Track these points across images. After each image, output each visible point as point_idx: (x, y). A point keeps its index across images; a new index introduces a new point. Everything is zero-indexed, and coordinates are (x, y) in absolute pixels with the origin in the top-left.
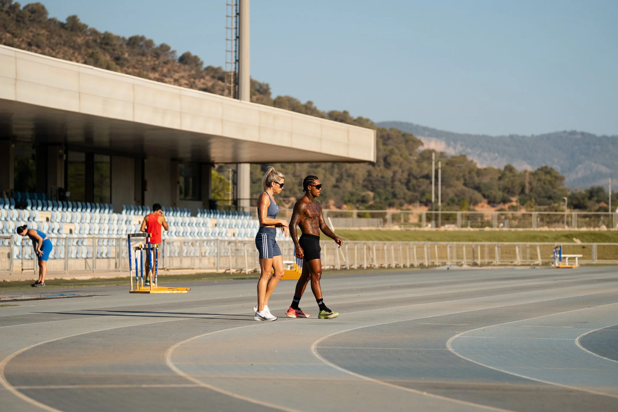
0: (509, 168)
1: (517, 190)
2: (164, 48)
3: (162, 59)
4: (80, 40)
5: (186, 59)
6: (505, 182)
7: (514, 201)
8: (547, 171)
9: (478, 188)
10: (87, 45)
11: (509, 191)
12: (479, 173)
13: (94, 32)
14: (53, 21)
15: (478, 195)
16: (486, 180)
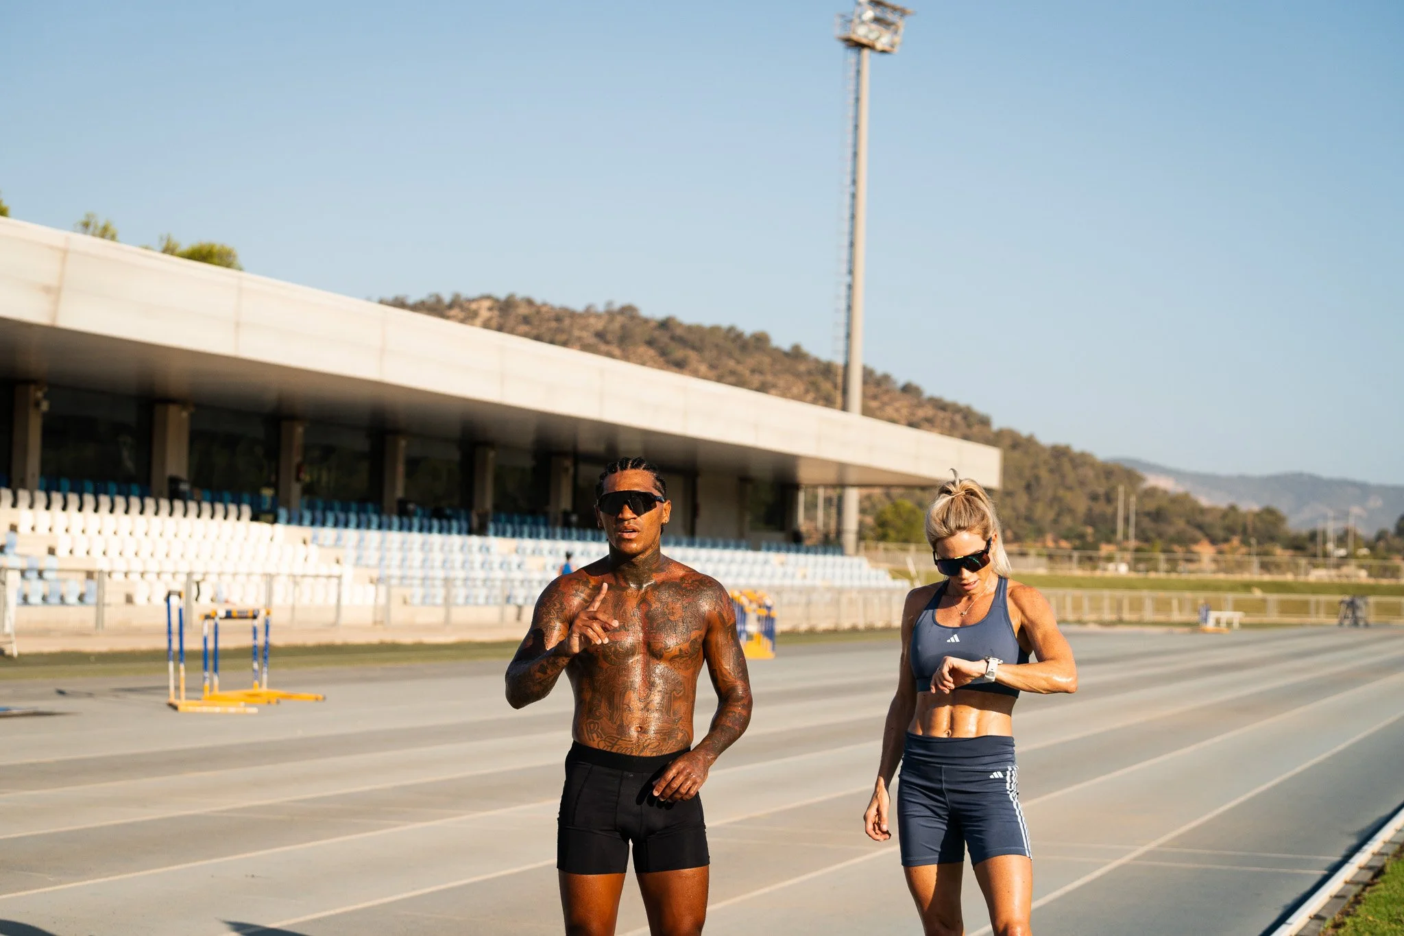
0: (1233, 508)
1: (1240, 529)
2: (886, 378)
3: (884, 387)
4: (802, 368)
5: (908, 389)
6: (1227, 522)
7: (1236, 541)
8: (1269, 511)
9: (1200, 527)
10: (810, 373)
11: (1231, 530)
12: (1203, 511)
13: (817, 361)
14: (777, 350)
15: (1198, 534)
16: (1208, 519)
